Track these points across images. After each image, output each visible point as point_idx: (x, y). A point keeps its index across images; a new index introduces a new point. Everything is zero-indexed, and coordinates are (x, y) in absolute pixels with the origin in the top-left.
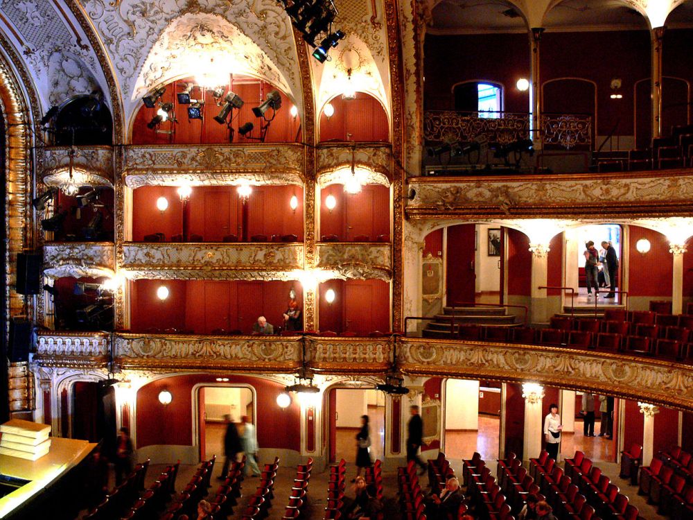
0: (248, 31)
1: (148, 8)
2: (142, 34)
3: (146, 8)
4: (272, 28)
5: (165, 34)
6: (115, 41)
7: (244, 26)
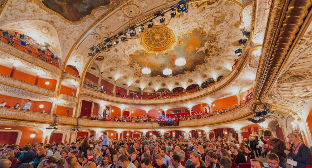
0: (61, 38)
1: (38, 12)
2: (27, 15)
3: (37, 11)
4: (67, 42)
5: (34, 21)
6: (13, 8)
7: (61, 37)
